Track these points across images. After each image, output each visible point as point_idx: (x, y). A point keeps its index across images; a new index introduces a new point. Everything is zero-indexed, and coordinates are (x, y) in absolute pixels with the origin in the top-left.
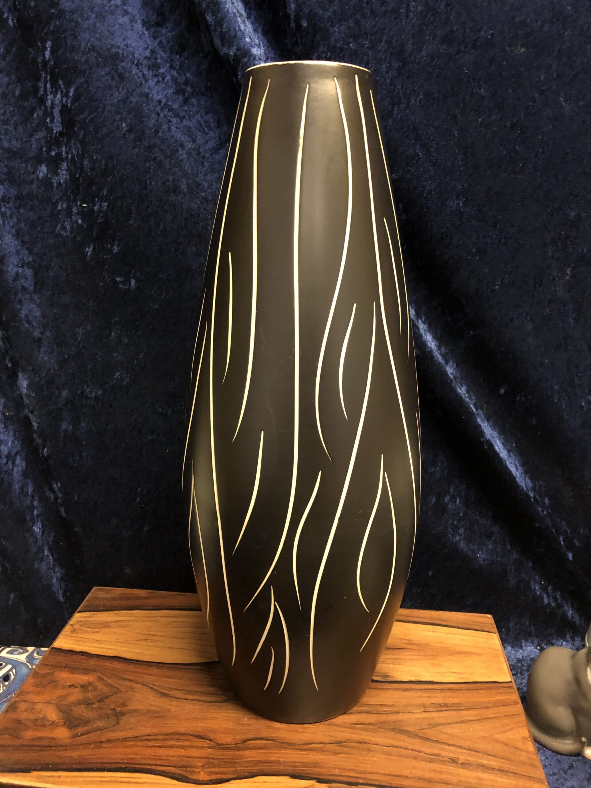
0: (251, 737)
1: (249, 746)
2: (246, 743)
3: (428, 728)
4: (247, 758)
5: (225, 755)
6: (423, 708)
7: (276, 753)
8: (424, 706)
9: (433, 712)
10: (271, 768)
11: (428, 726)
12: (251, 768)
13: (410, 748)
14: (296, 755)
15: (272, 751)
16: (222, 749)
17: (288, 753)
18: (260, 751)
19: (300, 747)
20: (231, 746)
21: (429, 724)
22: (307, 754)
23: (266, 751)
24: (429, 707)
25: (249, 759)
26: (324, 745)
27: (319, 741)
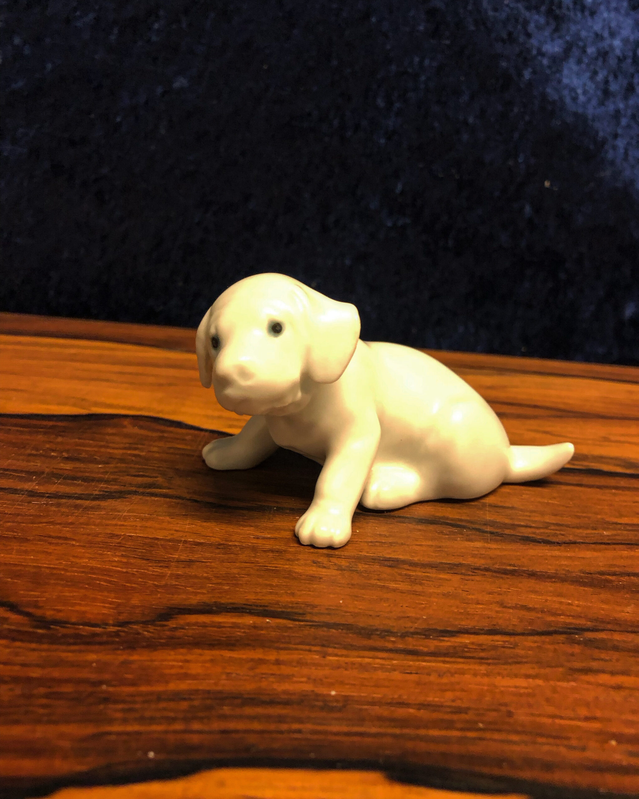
0: (194, 600)
1: (178, 633)
2: (172, 624)
4: (165, 679)
5: (60, 663)
7: (300, 663)
10: (284, 727)
12: (178, 726)
14: (396, 675)
15: (284, 656)
16: (54, 640)
17: (363, 668)
18: (227, 654)
19: (411, 643)
20: (98, 630)
23: (258, 654)
25: (172, 686)
26: (512, 639)
27: (485, 624)
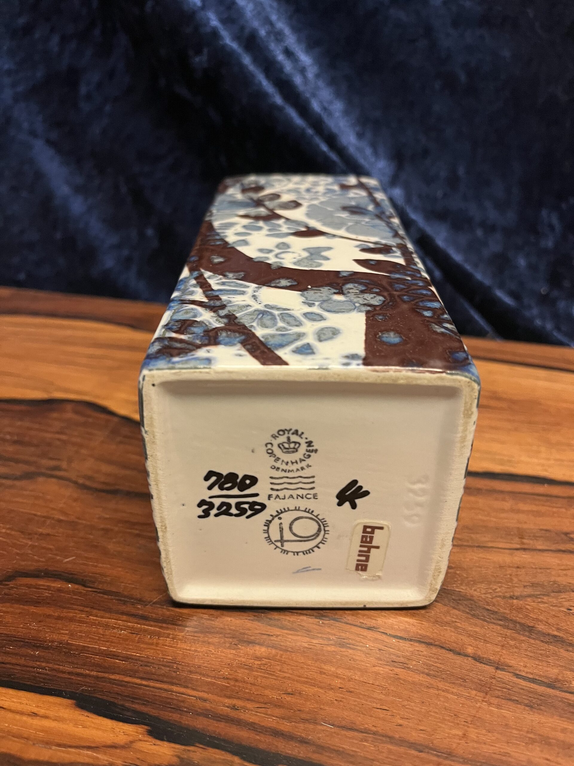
0: (34, 567)
1: (12, 591)
2: (11, 584)
3: (529, 596)
6: (517, 539)
7: (71, 620)
8: (521, 534)
9: (545, 554)
10: (37, 664)
11: (529, 591)
13: (470, 650)
17: (107, 626)
18: (33, 609)
21: (533, 585)
22: (159, 635)
23: (50, 611)
24: (535, 537)
